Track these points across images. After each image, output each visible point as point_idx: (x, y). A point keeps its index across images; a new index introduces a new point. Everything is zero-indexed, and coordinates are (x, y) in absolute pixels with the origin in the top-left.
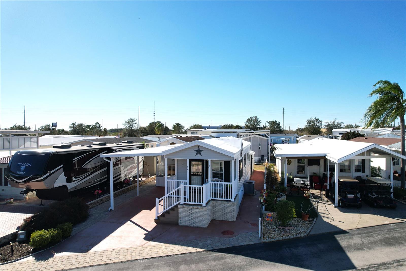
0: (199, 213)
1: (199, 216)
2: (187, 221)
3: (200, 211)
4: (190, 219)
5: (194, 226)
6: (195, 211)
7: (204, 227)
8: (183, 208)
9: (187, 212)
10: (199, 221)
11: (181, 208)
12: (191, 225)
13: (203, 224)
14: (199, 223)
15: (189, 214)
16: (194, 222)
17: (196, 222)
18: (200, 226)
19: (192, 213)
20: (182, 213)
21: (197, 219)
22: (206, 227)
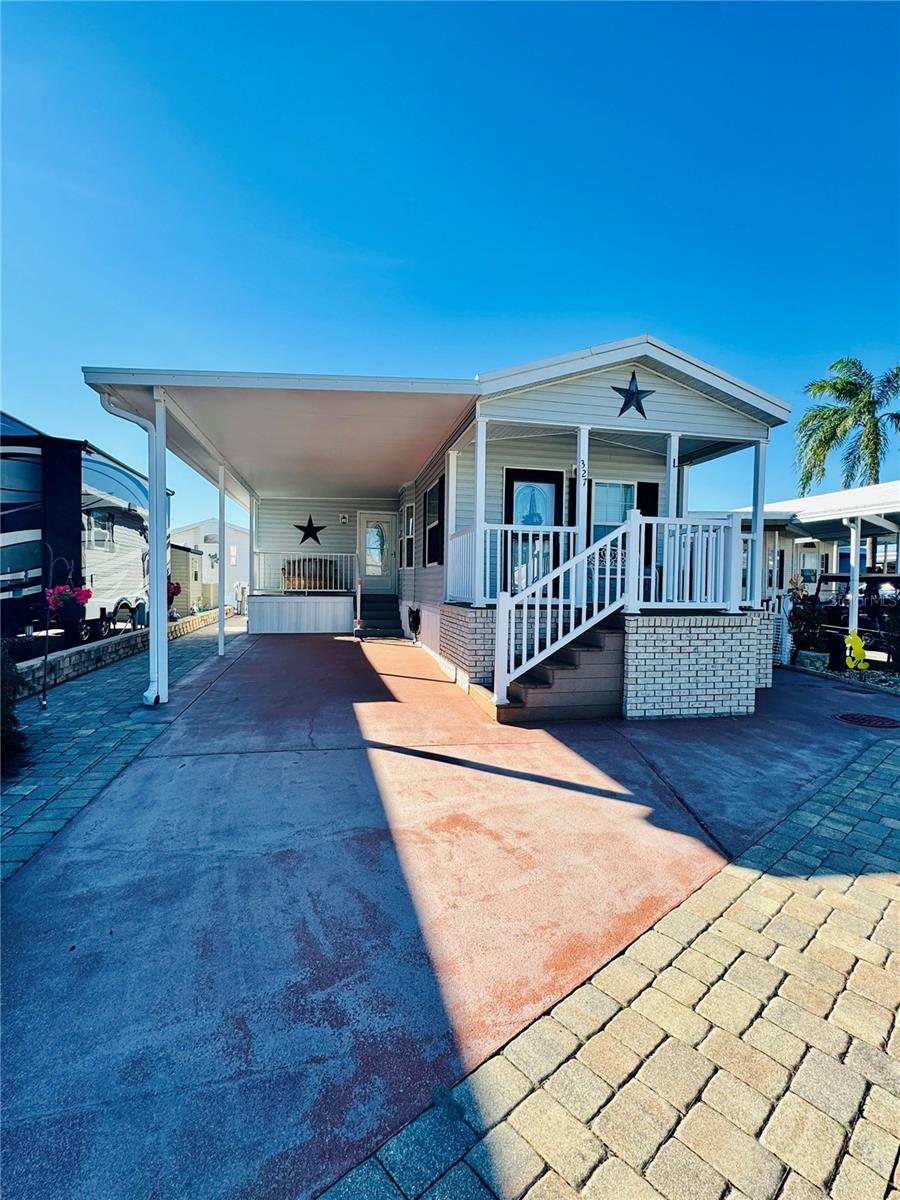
3: (726, 636)
6: (707, 637)
7: (743, 710)
8: (652, 630)
9: (670, 650)
10: (722, 685)
11: (640, 630)
12: (685, 712)
13: (738, 697)
14: (721, 698)
15: (676, 656)
16: (699, 692)
17: (710, 692)
18: (727, 710)
19: (691, 649)
20: (646, 656)
21: (714, 679)
22: (752, 710)
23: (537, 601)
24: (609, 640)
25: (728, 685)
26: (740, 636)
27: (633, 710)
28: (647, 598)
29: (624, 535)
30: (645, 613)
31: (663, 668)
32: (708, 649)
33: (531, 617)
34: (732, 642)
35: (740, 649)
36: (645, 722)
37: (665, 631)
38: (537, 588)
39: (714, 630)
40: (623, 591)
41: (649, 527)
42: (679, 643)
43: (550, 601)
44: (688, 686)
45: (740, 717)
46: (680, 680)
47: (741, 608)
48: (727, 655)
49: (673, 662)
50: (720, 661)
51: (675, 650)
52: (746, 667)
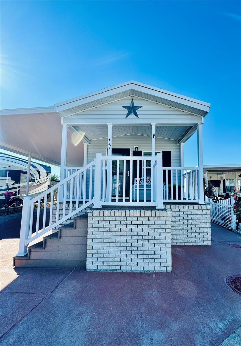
0: (148, 230)
1: (150, 238)
2: (111, 256)
3: (150, 223)
4: (122, 248)
5: (134, 268)
6: (138, 223)
7: (163, 269)
8: (102, 218)
9: (114, 230)
10: (148, 253)
11: (95, 218)
12: (123, 268)
13: (160, 261)
14: (148, 260)
15: (117, 234)
16: (132, 256)
17: (139, 256)
18: (152, 268)
19: (127, 230)
20: (98, 233)
21: (143, 249)
22: (170, 269)
24: (79, 223)
25: (153, 253)
26: (159, 223)
27: (90, 266)
30: (103, 208)
31: (110, 241)
32: (138, 230)
34: (154, 226)
35: (160, 230)
36: (99, 274)
37: (110, 219)
39: (142, 219)
42: (119, 226)
44: (126, 252)
45: (159, 275)
46: (120, 248)
48: (152, 234)
49: (115, 237)
50: (147, 238)
51: (117, 230)
52: (165, 242)
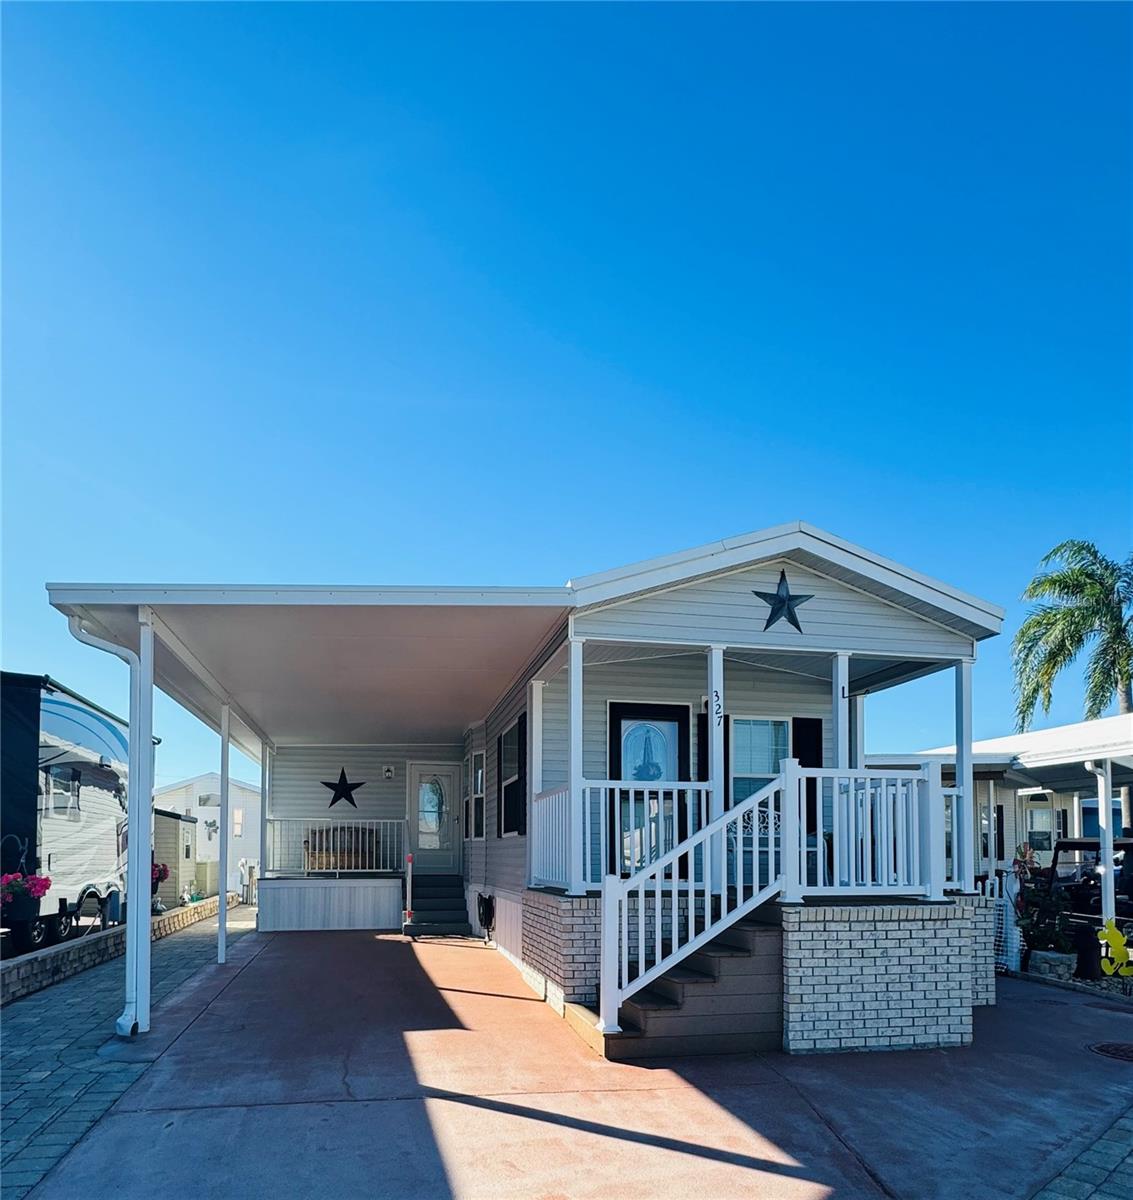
0: (922, 951)
1: (926, 969)
2: (844, 1016)
3: (927, 934)
4: (867, 997)
5: (895, 1041)
6: (900, 934)
7: (956, 1038)
8: (821, 926)
9: (847, 954)
10: (924, 1004)
11: (804, 926)
12: (872, 1042)
13: (949, 1020)
14: (922, 1022)
15: (857, 963)
16: (892, 1014)
17: (906, 1013)
18: (933, 1039)
19: (878, 953)
20: (813, 963)
21: (912, 995)
22: (968, 1039)
23: (658, 886)
24: (761, 941)
25: (933, 1003)
26: (946, 933)
27: (798, 1039)
28: (812, 881)
29: (777, 794)
30: (809, 902)
31: (839, 980)
32: (901, 952)
33: (650, 908)
34: (936, 942)
35: (947, 951)
36: (816, 1058)
37: (839, 927)
38: (658, 868)
39: (908, 925)
40: (777, 871)
41: (811, 783)
42: (859, 944)
43: (675, 884)
44: (875, 1005)
45: (951, 1049)
46: (863, 997)
47: (946, 893)
48: (931, 960)
49: (852, 971)
50: (920, 969)
51: (855, 953)
52: (958, 977)
